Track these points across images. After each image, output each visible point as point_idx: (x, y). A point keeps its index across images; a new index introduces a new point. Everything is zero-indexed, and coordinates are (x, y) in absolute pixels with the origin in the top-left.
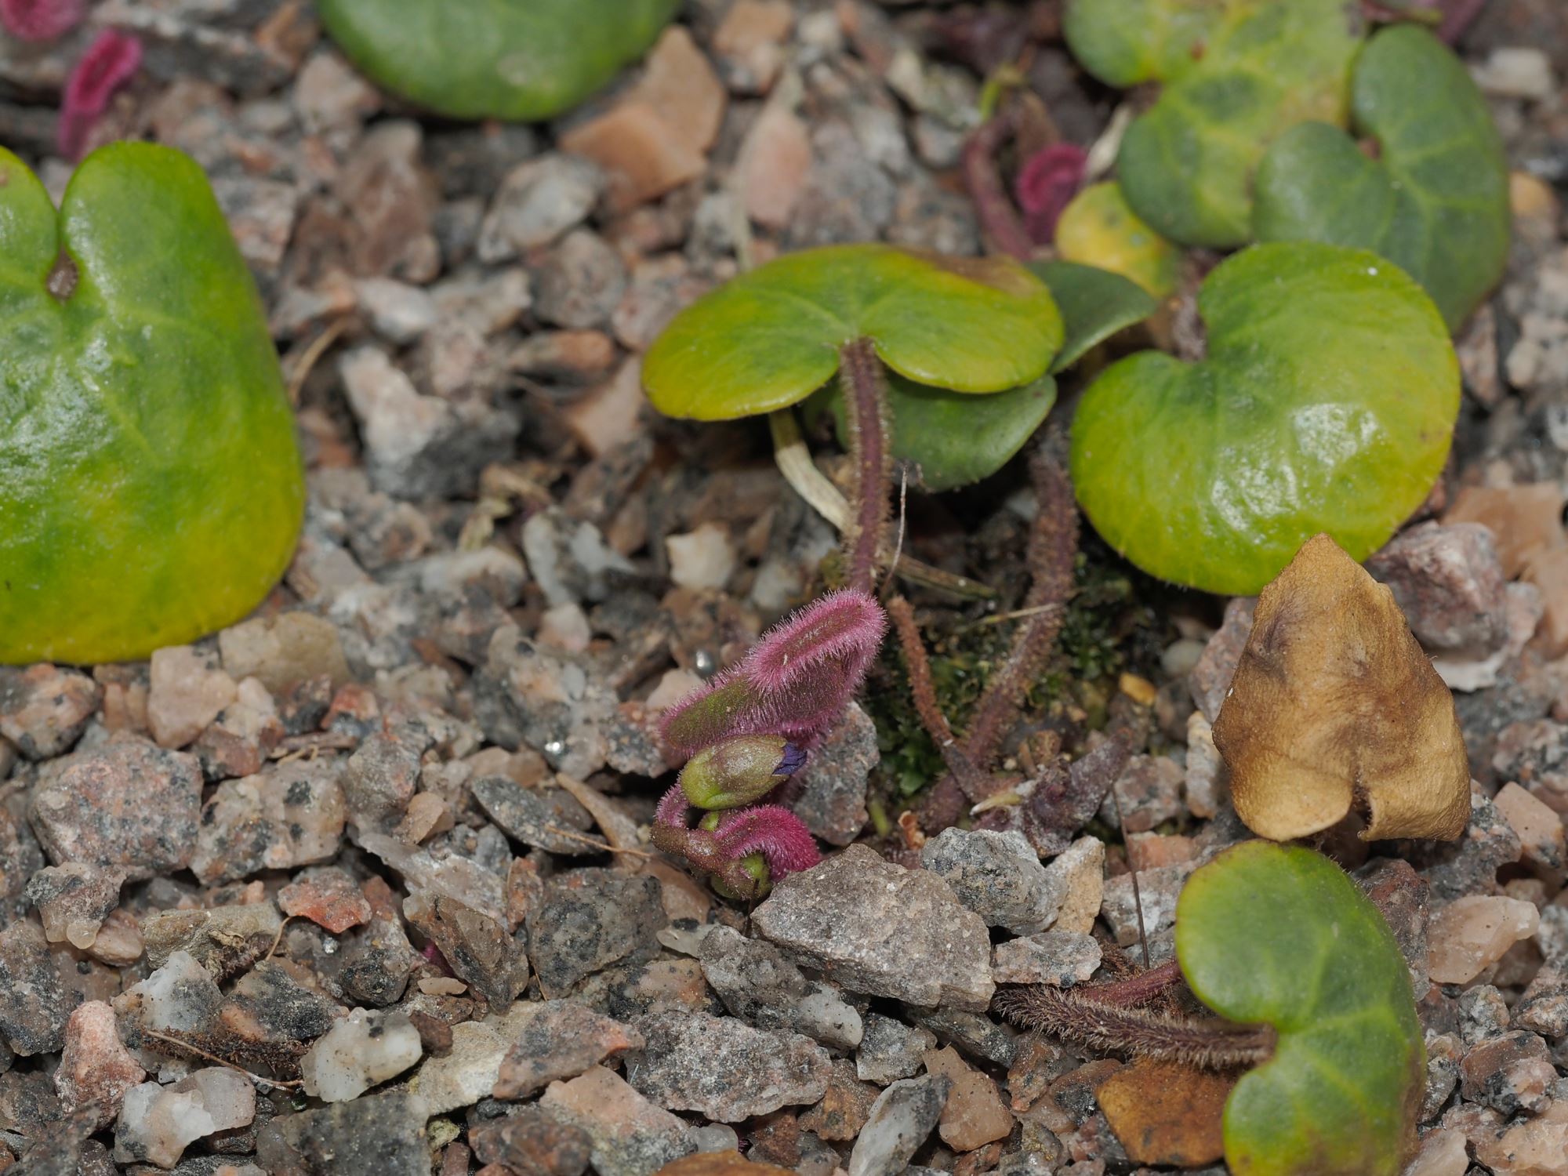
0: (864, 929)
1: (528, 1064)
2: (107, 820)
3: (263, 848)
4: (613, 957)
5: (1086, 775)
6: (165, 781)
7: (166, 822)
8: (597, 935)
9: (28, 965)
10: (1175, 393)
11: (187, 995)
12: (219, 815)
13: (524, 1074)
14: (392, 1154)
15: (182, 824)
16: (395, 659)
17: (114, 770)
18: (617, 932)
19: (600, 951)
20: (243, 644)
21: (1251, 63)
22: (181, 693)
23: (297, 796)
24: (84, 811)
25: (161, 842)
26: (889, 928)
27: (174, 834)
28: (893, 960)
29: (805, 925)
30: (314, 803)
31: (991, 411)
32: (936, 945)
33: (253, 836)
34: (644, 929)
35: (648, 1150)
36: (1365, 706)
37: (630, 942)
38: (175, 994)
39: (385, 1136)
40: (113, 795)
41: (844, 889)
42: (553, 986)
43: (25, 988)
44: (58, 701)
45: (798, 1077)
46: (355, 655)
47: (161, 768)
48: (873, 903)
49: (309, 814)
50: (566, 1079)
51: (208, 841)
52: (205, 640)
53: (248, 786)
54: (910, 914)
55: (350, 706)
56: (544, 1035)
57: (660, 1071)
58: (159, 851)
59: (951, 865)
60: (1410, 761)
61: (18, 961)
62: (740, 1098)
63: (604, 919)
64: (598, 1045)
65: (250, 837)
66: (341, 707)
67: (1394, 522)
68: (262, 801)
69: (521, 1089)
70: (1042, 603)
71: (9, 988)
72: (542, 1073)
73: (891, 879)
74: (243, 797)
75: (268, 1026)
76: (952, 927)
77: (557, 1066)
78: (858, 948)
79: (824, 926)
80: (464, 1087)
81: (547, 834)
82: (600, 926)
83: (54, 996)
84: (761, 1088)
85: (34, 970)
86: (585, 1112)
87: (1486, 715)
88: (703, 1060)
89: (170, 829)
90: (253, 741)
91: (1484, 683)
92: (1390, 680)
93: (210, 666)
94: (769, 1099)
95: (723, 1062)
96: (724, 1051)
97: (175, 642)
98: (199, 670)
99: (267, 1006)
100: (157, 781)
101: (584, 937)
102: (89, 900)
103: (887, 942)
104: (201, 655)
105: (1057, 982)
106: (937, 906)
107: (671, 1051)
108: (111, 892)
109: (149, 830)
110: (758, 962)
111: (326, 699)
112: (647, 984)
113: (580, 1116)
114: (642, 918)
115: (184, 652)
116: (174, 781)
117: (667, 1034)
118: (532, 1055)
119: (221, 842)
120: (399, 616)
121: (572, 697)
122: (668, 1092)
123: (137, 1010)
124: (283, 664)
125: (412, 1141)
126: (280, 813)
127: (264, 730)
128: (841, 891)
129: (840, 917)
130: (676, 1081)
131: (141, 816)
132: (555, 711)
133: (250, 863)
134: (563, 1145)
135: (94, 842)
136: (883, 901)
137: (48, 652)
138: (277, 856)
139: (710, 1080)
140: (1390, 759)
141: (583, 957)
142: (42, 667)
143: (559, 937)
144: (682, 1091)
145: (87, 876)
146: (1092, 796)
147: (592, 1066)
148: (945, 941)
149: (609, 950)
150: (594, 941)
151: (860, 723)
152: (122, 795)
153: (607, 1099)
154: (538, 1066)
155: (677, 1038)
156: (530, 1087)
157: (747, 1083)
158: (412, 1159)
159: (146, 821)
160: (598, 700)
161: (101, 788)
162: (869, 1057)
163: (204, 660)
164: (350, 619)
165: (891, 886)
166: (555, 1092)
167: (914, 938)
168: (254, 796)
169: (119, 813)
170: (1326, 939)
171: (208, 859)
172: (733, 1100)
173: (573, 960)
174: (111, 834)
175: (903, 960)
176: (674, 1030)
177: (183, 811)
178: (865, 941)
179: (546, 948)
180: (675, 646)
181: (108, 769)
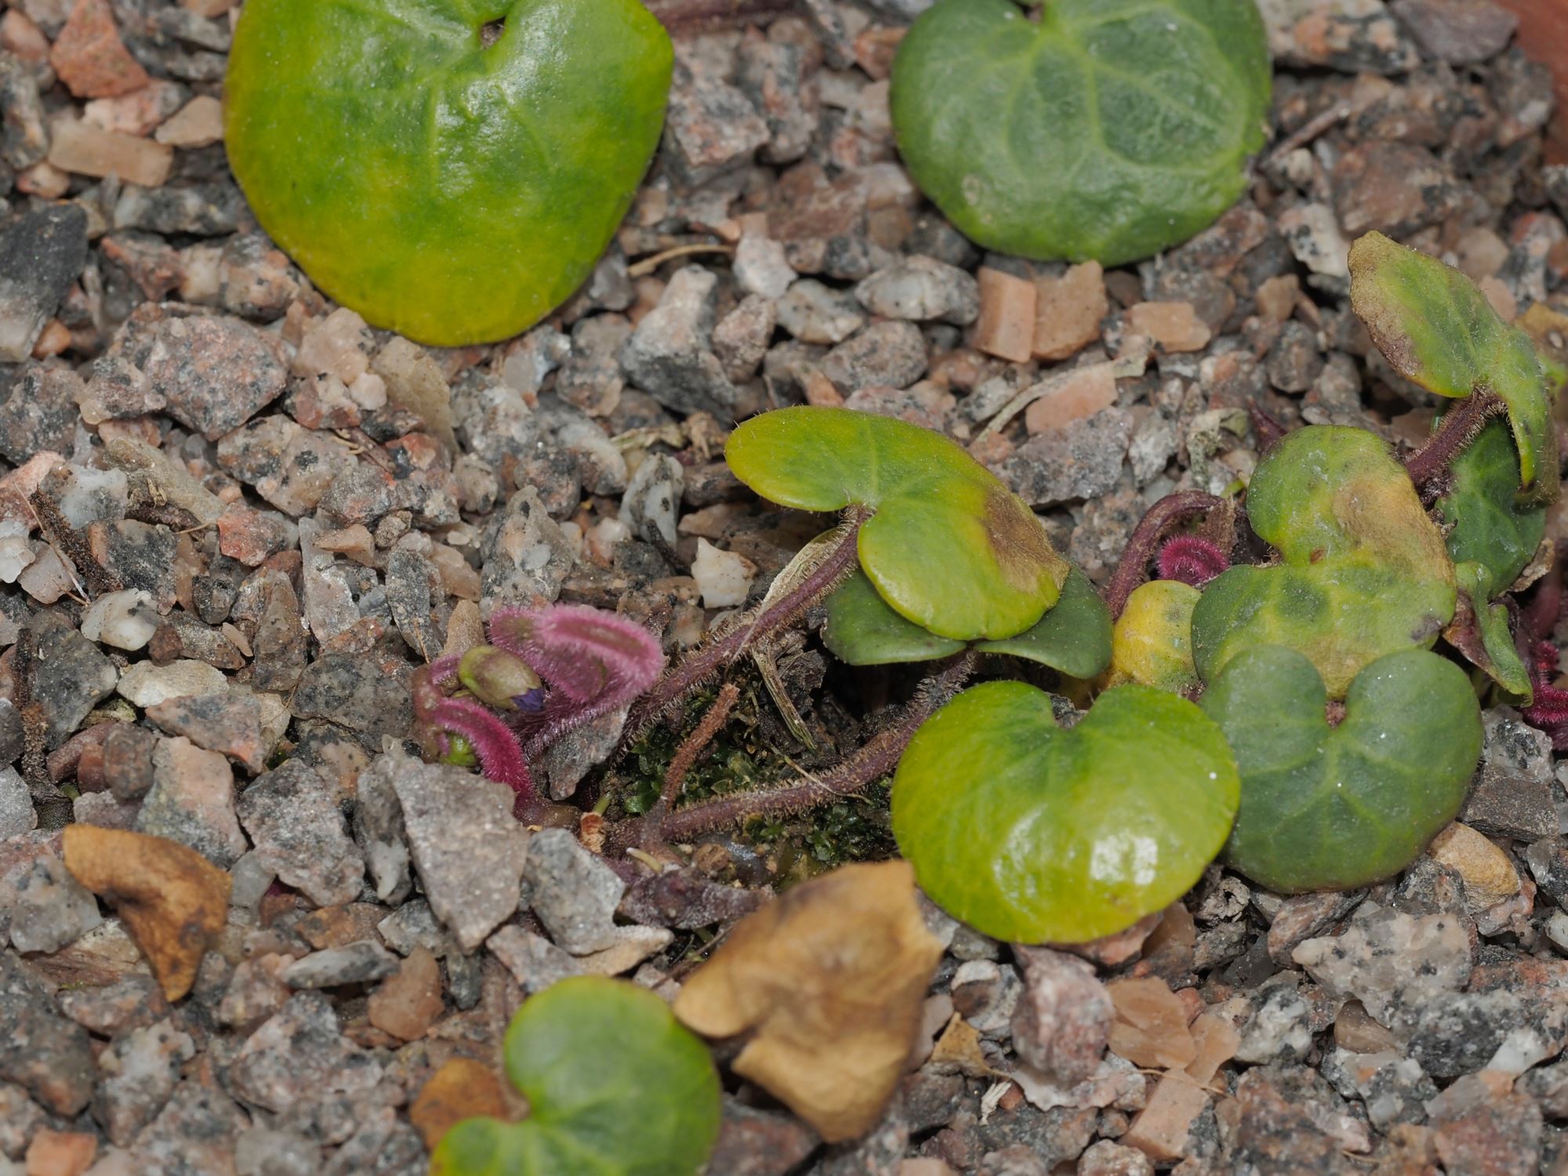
0: (442, 832)
1: (182, 712)
2: (189, 368)
3: (265, 475)
4: (345, 721)
5: (715, 898)
6: (248, 380)
7: (224, 403)
8: (347, 699)
9: (53, 402)
10: (1017, 730)
11: (101, 501)
12: (259, 431)
13: (173, 715)
14: (68, 688)
15: (231, 414)
16: (489, 455)
17: (224, 344)
18: (360, 709)
19: (340, 711)
20: (399, 354)
21: (1339, 596)
22: (328, 344)
23: (303, 460)
24: (183, 350)
25: (206, 410)
26: (455, 846)
27: (219, 414)
28: (437, 866)
29: (417, 797)
30: (306, 473)
31: (896, 629)
32: (470, 884)
33: (264, 461)
34: (381, 725)
35: (187, 828)
36: (812, 987)
37: (364, 724)
38: (95, 493)
39: (75, 673)
40: (209, 356)
41: (462, 800)
42: (298, 704)
43: (35, 412)
44: (260, 282)
45: (328, 882)
46: (469, 429)
47: (258, 372)
48: (465, 824)
49: (299, 476)
50: (193, 743)
51: (241, 439)
52: (380, 331)
53: (290, 429)
54: (478, 852)
55: (412, 449)
56: (219, 710)
57: (267, 801)
58: (200, 415)
59: (540, 851)
60: (812, 1052)
61: (48, 394)
62: (285, 859)
63: (359, 694)
64: (229, 742)
65: (262, 460)
66: (406, 444)
67: (1047, 936)
68: (288, 446)
69: (165, 722)
70: (824, 780)
71: (25, 402)
72: (181, 725)
73: (495, 822)
74: (281, 432)
75: (112, 560)
76: (493, 884)
77: (195, 729)
78: (425, 839)
79: (425, 808)
80: (144, 691)
81: (410, 623)
82: (351, 695)
83: (51, 435)
84: (304, 867)
85: (55, 408)
86: (178, 770)
87: (1027, 1127)
88: (296, 819)
89: (220, 409)
90: (325, 409)
91: (1040, 1105)
92: (855, 993)
93: (362, 346)
94: (297, 876)
95: (305, 832)
96: (311, 827)
97: (363, 315)
98: (353, 342)
99: (123, 547)
100: (244, 376)
101: (338, 692)
102: (116, 397)
103: (445, 853)
104: (364, 334)
105: (521, 980)
106: (502, 864)
107: (286, 796)
108: (136, 406)
109: (208, 397)
110: (380, 795)
111: (402, 431)
112: (329, 751)
113: (173, 769)
114: (386, 717)
115: (357, 322)
116: (253, 384)
117: (294, 785)
118: (191, 710)
119: (247, 448)
120: (517, 432)
121: (523, 564)
122: (256, 815)
123: (61, 479)
124: (407, 387)
125: (85, 693)
126: (288, 462)
127: (341, 409)
128: (458, 800)
129: (439, 813)
130: (268, 815)
131: (213, 385)
132: (507, 564)
133: (248, 475)
134: (126, 768)
135: (169, 372)
136: (472, 828)
137: (294, 252)
138: (266, 486)
139: (285, 834)
140: (798, 1037)
141: (327, 703)
142: (282, 256)
143: (324, 678)
144: (263, 823)
145: (136, 385)
146: (706, 914)
147: (212, 750)
148: (478, 887)
149: (346, 715)
150: (341, 701)
151: (612, 728)
152: (212, 362)
153: (202, 778)
154: (185, 719)
155: (297, 792)
156: (169, 725)
157: (301, 856)
158: (76, 702)
159: (213, 391)
160: (537, 582)
161: (206, 345)
162: (397, 920)
163: (363, 339)
164: (489, 406)
165: (488, 827)
166: (177, 744)
167: (463, 867)
168: (287, 438)
169: (201, 370)
170: (621, 1090)
171: (230, 450)
172: (280, 857)
173: (321, 700)
174: (183, 377)
175: (441, 873)
176: (300, 786)
177: (241, 407)
178: (433, 840)
179: (312, 677)
180: (623, 599)
181: (221, 340)
